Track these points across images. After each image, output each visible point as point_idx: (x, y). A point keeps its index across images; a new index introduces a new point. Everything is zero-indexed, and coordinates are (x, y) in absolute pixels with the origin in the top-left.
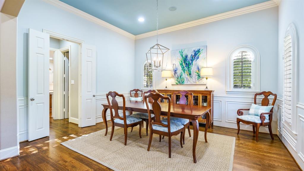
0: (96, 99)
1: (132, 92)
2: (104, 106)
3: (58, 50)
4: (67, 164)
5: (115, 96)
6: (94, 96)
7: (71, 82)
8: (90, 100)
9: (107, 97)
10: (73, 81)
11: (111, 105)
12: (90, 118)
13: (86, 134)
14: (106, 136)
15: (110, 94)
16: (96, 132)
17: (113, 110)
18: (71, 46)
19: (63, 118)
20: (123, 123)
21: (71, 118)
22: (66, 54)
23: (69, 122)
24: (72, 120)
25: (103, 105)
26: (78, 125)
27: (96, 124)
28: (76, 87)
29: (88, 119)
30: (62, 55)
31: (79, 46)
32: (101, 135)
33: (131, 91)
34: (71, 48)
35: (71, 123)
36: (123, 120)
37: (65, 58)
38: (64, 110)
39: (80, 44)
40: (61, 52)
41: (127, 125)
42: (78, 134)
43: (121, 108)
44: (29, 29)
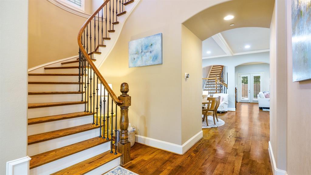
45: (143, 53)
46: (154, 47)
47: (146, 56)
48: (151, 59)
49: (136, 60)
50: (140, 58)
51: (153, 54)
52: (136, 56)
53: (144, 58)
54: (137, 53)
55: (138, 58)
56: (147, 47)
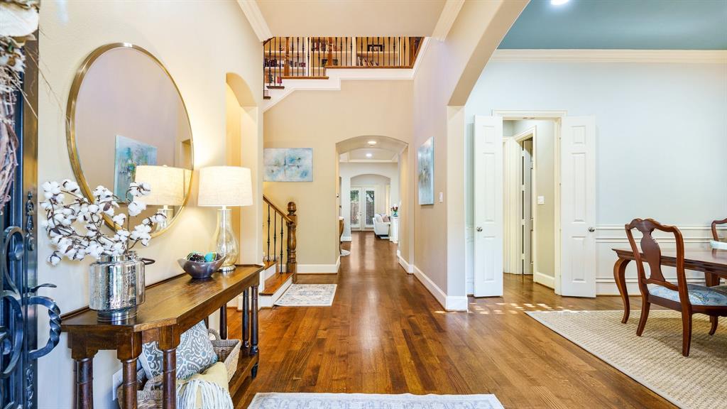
0: (597, 239)
1: (718, 227)
2: (619, 252)
3: (512, 138)
4: (541, 344)
5: (652, 230)
6: (591, 231)
7: (538, 199)
8: (582, 239)
9: (629, 232)
10: (542, 197)
11: (640, 251)
12: (582, 280)
13: (572, 309)
14: (624, 325)
15: (636, 223)
16: (598, 311)
17: (646, 266)
18: (536, 126)
19: (521, 273)
20: (678, 300)
21: (538, 273)
22: (528, 143)
23: (534, 280)
24: (539, 277)
25: (617, 251)
26: (553, 290)
27: (597, 296)
28: (549, 210)
29: (576, 280)
30: (518, 146)
31: (556, 124)
32: (610, 320)
33: (716, 222)
34: (536, 130)
35: (537, 283)
36: (677, 291)
37: (525, 153)
38: (523, 256)
39: (557, 119)
40: (517, 141)
41: (690, 305)
42: (553, 306)
43: (672, 262)
44: (474, 117)
45: (286, 166)
46: (302, 162)
47: (292, 170)
48: (299, 175)
49: (274, 173)
50: (282, 172)
51: (301, 169)
52: (275, 169)
53: (288, 172)
54: (277, 164)
55: (279, 171)
56: (292, 160)
